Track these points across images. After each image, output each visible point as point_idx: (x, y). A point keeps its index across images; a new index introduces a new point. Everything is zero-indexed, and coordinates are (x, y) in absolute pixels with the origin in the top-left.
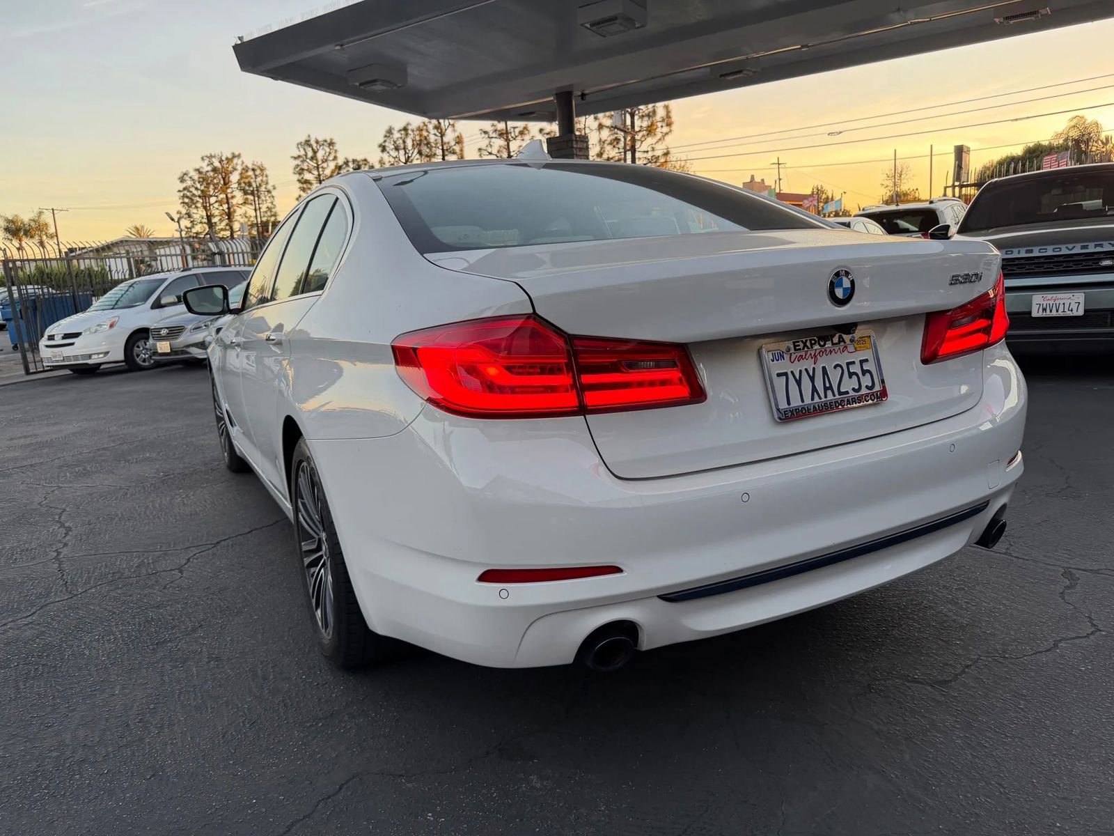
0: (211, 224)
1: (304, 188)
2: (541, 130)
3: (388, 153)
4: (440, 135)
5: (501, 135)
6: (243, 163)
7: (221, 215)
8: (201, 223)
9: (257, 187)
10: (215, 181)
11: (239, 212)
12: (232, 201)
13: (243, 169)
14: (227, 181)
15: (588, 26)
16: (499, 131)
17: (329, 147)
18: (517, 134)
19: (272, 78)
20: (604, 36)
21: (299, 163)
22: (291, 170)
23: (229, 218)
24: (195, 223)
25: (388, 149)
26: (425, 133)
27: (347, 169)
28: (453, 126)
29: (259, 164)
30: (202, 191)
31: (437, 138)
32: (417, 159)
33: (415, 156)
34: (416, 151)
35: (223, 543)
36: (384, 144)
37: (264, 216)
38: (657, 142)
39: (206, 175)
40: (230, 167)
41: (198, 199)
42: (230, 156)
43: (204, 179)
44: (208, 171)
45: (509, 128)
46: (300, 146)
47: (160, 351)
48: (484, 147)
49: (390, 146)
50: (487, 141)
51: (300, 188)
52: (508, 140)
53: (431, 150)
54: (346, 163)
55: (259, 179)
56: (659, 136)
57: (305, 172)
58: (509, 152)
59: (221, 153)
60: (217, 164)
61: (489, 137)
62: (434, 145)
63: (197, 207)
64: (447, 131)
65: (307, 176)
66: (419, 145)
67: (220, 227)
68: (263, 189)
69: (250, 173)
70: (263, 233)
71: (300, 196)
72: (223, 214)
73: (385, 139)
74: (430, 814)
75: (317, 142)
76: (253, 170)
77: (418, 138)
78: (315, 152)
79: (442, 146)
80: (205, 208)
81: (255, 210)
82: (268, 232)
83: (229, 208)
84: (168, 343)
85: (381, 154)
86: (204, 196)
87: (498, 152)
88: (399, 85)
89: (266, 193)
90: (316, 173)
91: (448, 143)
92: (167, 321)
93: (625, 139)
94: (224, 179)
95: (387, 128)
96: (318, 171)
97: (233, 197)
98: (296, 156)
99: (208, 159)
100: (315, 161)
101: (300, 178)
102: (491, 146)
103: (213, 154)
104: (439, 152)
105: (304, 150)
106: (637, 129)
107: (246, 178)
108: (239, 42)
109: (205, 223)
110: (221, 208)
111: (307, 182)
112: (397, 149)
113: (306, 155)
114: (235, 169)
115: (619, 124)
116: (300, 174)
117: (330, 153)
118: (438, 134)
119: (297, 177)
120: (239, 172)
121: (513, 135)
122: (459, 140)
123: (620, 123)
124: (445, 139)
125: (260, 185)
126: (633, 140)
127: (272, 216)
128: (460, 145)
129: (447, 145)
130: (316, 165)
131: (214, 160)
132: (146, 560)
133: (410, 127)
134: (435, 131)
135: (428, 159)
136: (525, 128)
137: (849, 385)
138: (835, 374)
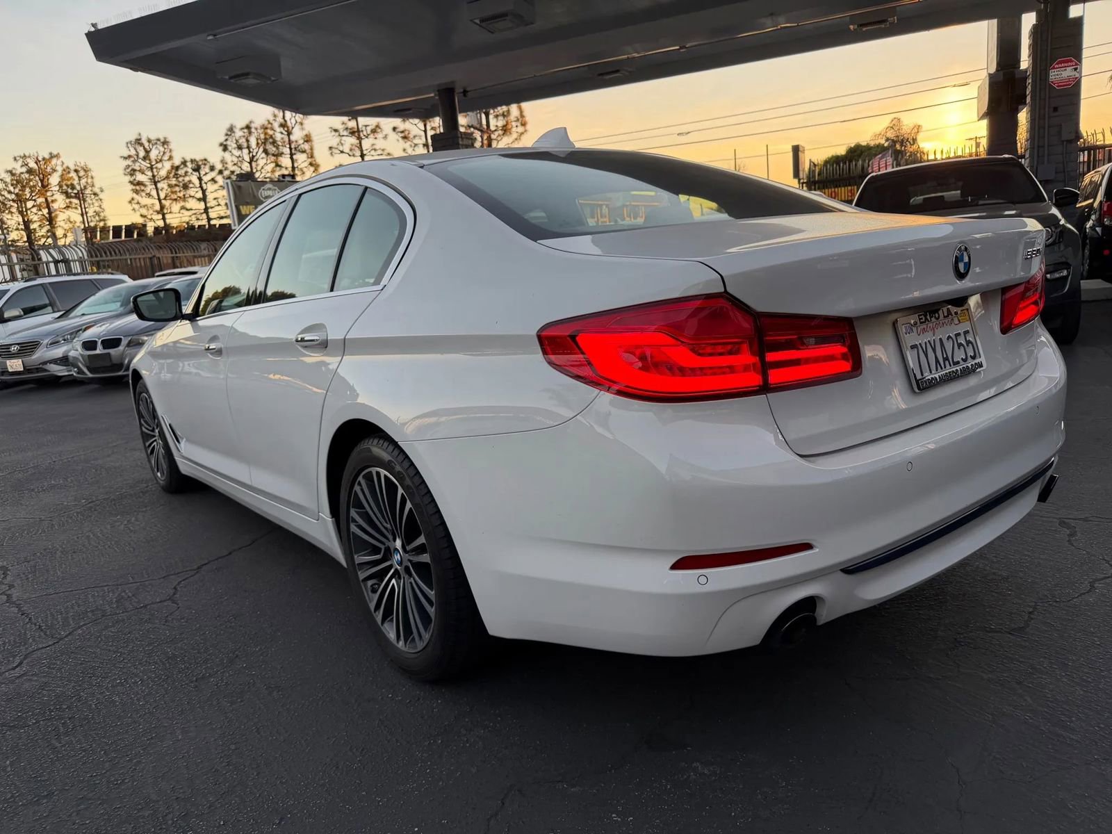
0: (29, 232)
1: (137, 190)
2: (394, 129)
3: (231, 152)
4: (286, 133)
5: (352, 133)
6: (63, 163)
7: (40, 221)
8: (17, 229)
9: (81, 190)
10: (31, 183)
11: (61, 218)
12: (53, 205)
13: (64, 170)
14: (46, 184)
15: (478, 21)
16: (351, 129)
17: (163, 146)
18: (369, 132)
19: (131, 69)
20: (492, 33)
21: (130, 163)
22: (122, 172)
23: (51, 224)
24: (10, 230)
25: (230, 148)
26: (270, 132)
27: (185, 169)
28: (301, 124)
29: (82, 164)
30: (17, 195)
31: (283, 136)
32: (263, 158)
33: (261, 154)
34: (261, 150)
35: (204, 568)
36: (225, 143)
37: (92, 221)
38: (513, 142)
39: (20, 176)
40: (49, 168)
41: (11, 203)
42: (47, 156)
43: (18, 182)
44: (22, 173)
45: (360, 126)
46: (129, 145)
47: (10, 370)
48: (335, 145)
49: (232, 144)
50: (338, 140)
51: (133, 190)
52: (359, 138)
53: (277, 148)
54: (184, 163)
55: (83, 181)
56: (515, 136)
57: (137, 173)
58: (362, 151)
59: (37, 152)
60: (32, 165)
61: (339, 135)
62: (280, 144)
63: (11, 213)
64: (294, 129)
65: (140, 177)
66: (264, 143)
67: (40, 234)
68: (88, 191)
69: (73, 174)
70: (91, 239)
71: (133, 199)
72: (43, 219)
73: (227, 137)
74: (614, 815)
75: (149, 141)
76: (76, 171)
77: (262, 136)
78: (147, 152)
79: (290, 144)
80: (21, 213)
81: (82, 215)
82: (96, 238)
83: (50, 213)
84: (20, 360)
85: (222, 153)
86: (20, 200)
87: (351, 150)
88: (273, 79)
89: (93, 196)
90: (150, 174)
91: (296, 141)
92: (15, 336)
93: (482, 139)
94: (42, 181)
95: (228, 126)
96: (152, 171)
97: (53, 201)
98: (126, 155)
99: (22, 160)
100: (148, 162)
101: (132, 180)
102: (342, 144)
103: (27, 154)
104: (287, 151)
105: (135, 149)
106: (492, 128)
107: (68, 180)
108: (93, 29)
109: (22, 230)
110: (40, 213)
111: (140, 183)
112: (240, 148)
113: (137, 156)
114: (54, 170)
115: (475, 124)
116: (132, 175)
117: (164, 153)
118: (284, 132)
119: (128, 178)
120: (59, 173)
121: (365, 133)
122: (308, 139)
123: (476, 122)
124: (293, 138)
125: (85, 188)
126: (490, 140)
127: (101, 221)
128: (310, 143)
129: (294, 143)
130: (149, 165)
131: (29, 160)
132: (123, 594)
133: (253, 125)
134: (282, 129)
135: (275, 158)
136: (378, 126)
137: (959, 355)
138: (948, 345)
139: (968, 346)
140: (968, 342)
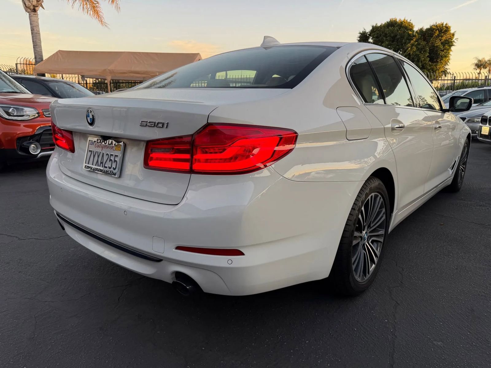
137: (108, 164)
138: (105, 158)
139: (114, 162)
140: (115, 161)
